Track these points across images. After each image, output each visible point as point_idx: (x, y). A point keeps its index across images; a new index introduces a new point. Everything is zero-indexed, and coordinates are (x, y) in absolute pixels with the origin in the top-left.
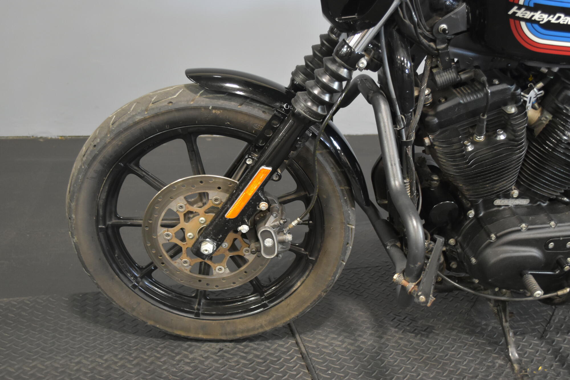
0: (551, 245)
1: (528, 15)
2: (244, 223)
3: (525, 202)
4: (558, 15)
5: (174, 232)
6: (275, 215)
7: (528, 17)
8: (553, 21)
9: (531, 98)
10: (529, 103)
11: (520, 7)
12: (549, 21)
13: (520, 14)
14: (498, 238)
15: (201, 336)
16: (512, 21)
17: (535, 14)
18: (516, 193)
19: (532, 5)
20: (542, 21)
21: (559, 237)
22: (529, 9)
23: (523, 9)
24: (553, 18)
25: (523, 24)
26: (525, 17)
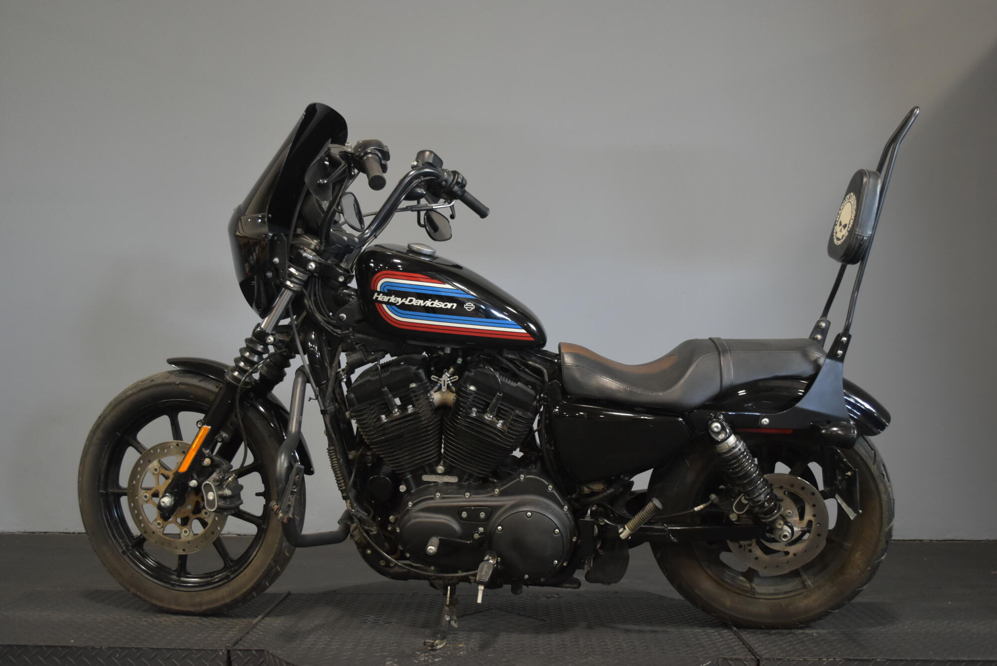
0: (464, 514)
1: (386, 299)
2: (193, 479)
3: (454, 480)
4: (409, 298)
5: (150, 494)
6: (218, 472)
7: (387, 301)
8: (407, 303)
9: (444, 381)
10: (444, 386)
11: (379, 293)
12: (403, 303)
13: (381, 298)
14: (414, 505)
15: (174, 607)
16: (376, 304)
17: (391, 297)
18: (440, 469)
19: (386, 291)
20: (398, 303)
21: (470, 506)
22: (385, 294)
23: (381, 295)
24: (406, 300)
25: (384, 306)
26: (384, 300)
